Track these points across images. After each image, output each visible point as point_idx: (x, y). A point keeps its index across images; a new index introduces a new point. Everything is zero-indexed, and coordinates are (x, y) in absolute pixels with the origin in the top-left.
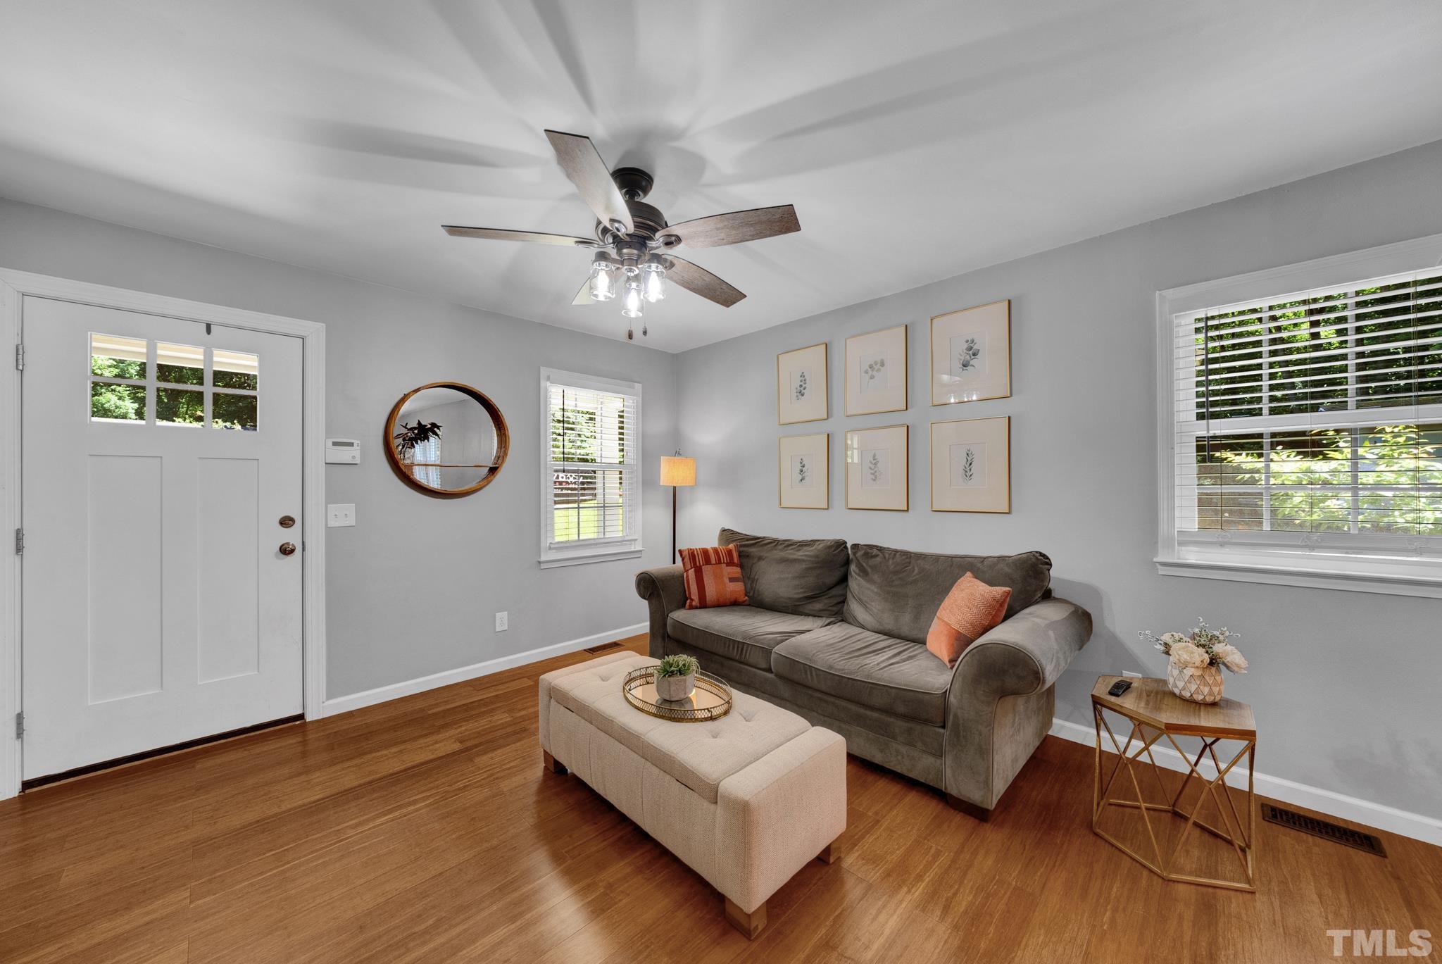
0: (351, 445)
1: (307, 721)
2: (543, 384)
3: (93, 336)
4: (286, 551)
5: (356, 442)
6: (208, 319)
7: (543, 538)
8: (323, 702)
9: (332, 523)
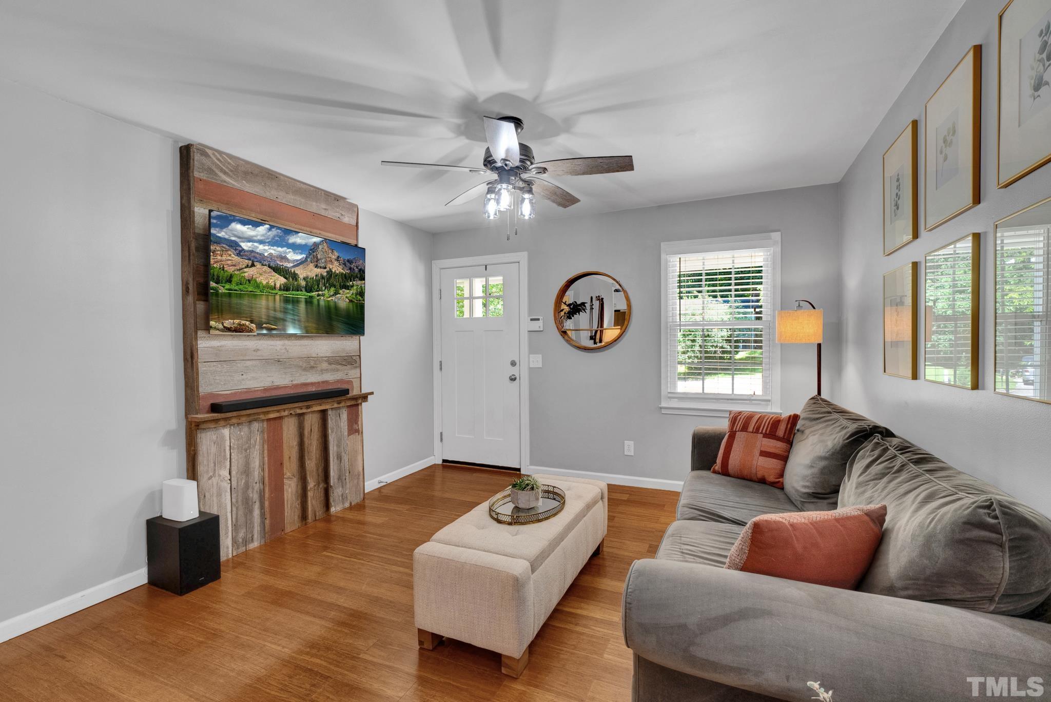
0: (538, 319)
1: (522, 473)
2: (663, 256)
3: (457, 281)
4: (513, 379)
5: (541, 318)
6: (485, 263)
7: (663, 387)
8: (528, 466)
9: (531, 366)
